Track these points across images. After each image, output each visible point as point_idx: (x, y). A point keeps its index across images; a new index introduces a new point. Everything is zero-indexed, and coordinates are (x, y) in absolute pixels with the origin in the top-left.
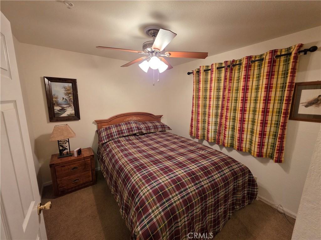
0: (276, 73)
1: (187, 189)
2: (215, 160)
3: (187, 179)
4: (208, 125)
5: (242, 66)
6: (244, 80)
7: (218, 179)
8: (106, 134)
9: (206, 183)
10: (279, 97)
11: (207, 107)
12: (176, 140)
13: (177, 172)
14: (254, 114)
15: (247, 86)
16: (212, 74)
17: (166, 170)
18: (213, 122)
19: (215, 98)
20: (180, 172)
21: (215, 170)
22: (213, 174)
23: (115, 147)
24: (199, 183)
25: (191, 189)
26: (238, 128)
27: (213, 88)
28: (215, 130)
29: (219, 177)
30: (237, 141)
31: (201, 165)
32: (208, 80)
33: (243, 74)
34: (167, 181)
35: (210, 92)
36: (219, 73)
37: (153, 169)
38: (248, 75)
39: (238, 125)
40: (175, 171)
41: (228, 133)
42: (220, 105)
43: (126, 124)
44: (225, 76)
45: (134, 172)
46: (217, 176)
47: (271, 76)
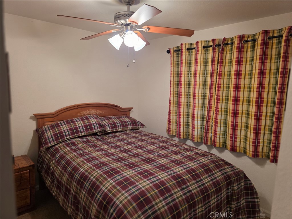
0: (269, 57)
1: (172, 195)
2: (204, 161)
3: (172, 183)
4: (193, 120)
5: (234, 47)
6: (237, 63)
7: (209, 184)
8: (52, 134)
9: (194, 187)
10: (273, 85)
11: (192, 97)
12: (153, 140)
13: (159, 175)
14: (248, 105)
15: (240, 71)
16: (197, 54)
17: (146, 174)
18: (199, 116)
19: (201, 85)
20: (163, 176)
21: (204, 173)
22: (202, 178)
23: (69, 151)
24: (186, 188)
25: (177, 194)
26: (230, 123)
27: (198, 72)
28: (202, 125)
29: (209, 181)
30: (229, 139)
31: (188, 167)
32: (192, 61)
33: (235, 57)
34: (148, 186)
35: (195, 77)
36: (206, 54)
37: (129, 173)
38: (241, 58)
39: (230, 119)
40: (157, 175)
41: (220, 129)
42: (207, 93)
43: (83, 119)
44: (213, 58)
45: (104, 178)
46: (206, 180)
47: (265, 60)
